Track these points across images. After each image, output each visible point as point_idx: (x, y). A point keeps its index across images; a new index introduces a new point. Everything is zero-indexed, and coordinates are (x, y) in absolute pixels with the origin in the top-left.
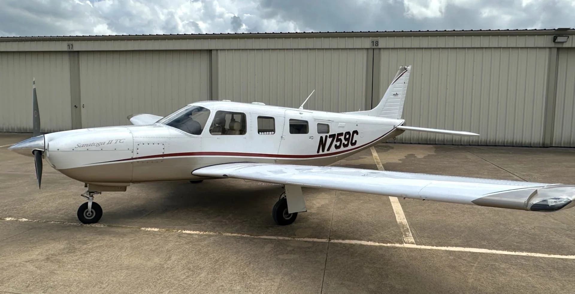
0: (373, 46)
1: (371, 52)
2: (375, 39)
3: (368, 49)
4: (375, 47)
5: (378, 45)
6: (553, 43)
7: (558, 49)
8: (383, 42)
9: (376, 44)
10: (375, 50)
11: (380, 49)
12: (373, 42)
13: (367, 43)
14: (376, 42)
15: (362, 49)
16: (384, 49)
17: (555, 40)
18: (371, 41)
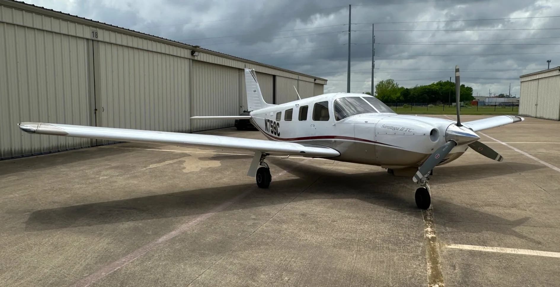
1: (91, 42)
2: (94, 29)
3: (87, 39)
4: (95, 38)
5: (97, 37)
6: (191, 56)
7: (193, 60)
8: (103, 35)
10: (93, 42)
11: (98, 41)
12: (93, 32)
13: (87, 33)
14: (96, 33)
15: (83, 38)
16: (101, 42)
17: (193, 53)
18: (91, 32)
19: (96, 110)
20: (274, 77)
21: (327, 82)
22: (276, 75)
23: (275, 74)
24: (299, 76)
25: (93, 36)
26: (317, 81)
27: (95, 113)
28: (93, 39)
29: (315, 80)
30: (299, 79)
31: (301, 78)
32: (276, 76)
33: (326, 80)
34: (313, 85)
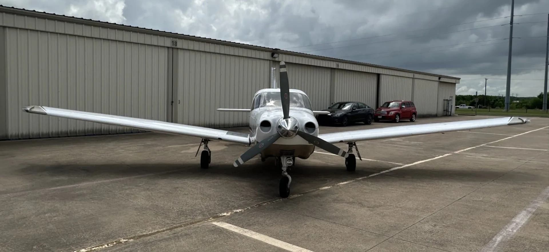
0: (173, 45)
1: (171, 50)
2: (174, 40)
3: (168, 48)
4: (174, 46)
5: (176, 45)
6: (271, 57)
7: (273, 61)
8: (180, 44)
9: (175, 44)
10: (173, 49)
11: (178, 49)
12: (173, 42)
13: (168, 42)
14: (175, 42)
15: (164, 47)
16: (181, 49)
17: (272, 55)
18: (171, 41)
19: (172, 102)
20: (378, 75)
21: (459, 81)
22: (380, 73)
23: (378, 73)
24: (415, 74)
25: (172, 44)
26: (442, 80)
27: (172, 105)
28: (173, 47)
29: (439, 78)
30: (415, 77)
31: (417, 76)
32: (381, 75)
33: (459, 79)
34: (436, 84)
